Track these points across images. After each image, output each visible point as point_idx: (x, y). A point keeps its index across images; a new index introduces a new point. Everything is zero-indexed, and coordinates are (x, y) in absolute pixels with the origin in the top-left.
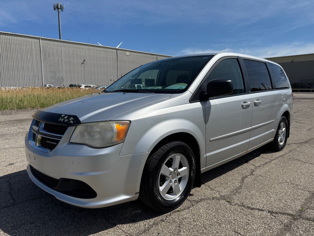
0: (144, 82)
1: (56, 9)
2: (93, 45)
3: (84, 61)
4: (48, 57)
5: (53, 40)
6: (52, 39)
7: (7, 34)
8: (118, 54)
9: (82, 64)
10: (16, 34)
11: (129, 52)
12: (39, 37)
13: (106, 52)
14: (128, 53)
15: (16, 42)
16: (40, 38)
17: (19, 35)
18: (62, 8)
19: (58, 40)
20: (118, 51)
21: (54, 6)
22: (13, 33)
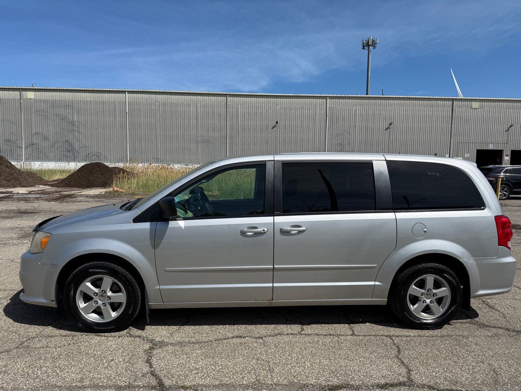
0: (507, 156)
1: (365, 48)
2: (408, 97)
3: (390, 124)
4: (336, 122)
5: (345, 97)
6: (343, 96)
7: (288, 96)
8: (454, 108)
9: (386, 129)
10: (298, 95)
11: (478, 103)
12: (326, 95)
13: (432, 106)
14: (475, 105)
15: (297, 106)
16: (327, 97)
17: (302, 96)
18: (374, 44)
19: (364, 96)
20: (455, 102)
21: (363, 44)
22: (295, 95)
